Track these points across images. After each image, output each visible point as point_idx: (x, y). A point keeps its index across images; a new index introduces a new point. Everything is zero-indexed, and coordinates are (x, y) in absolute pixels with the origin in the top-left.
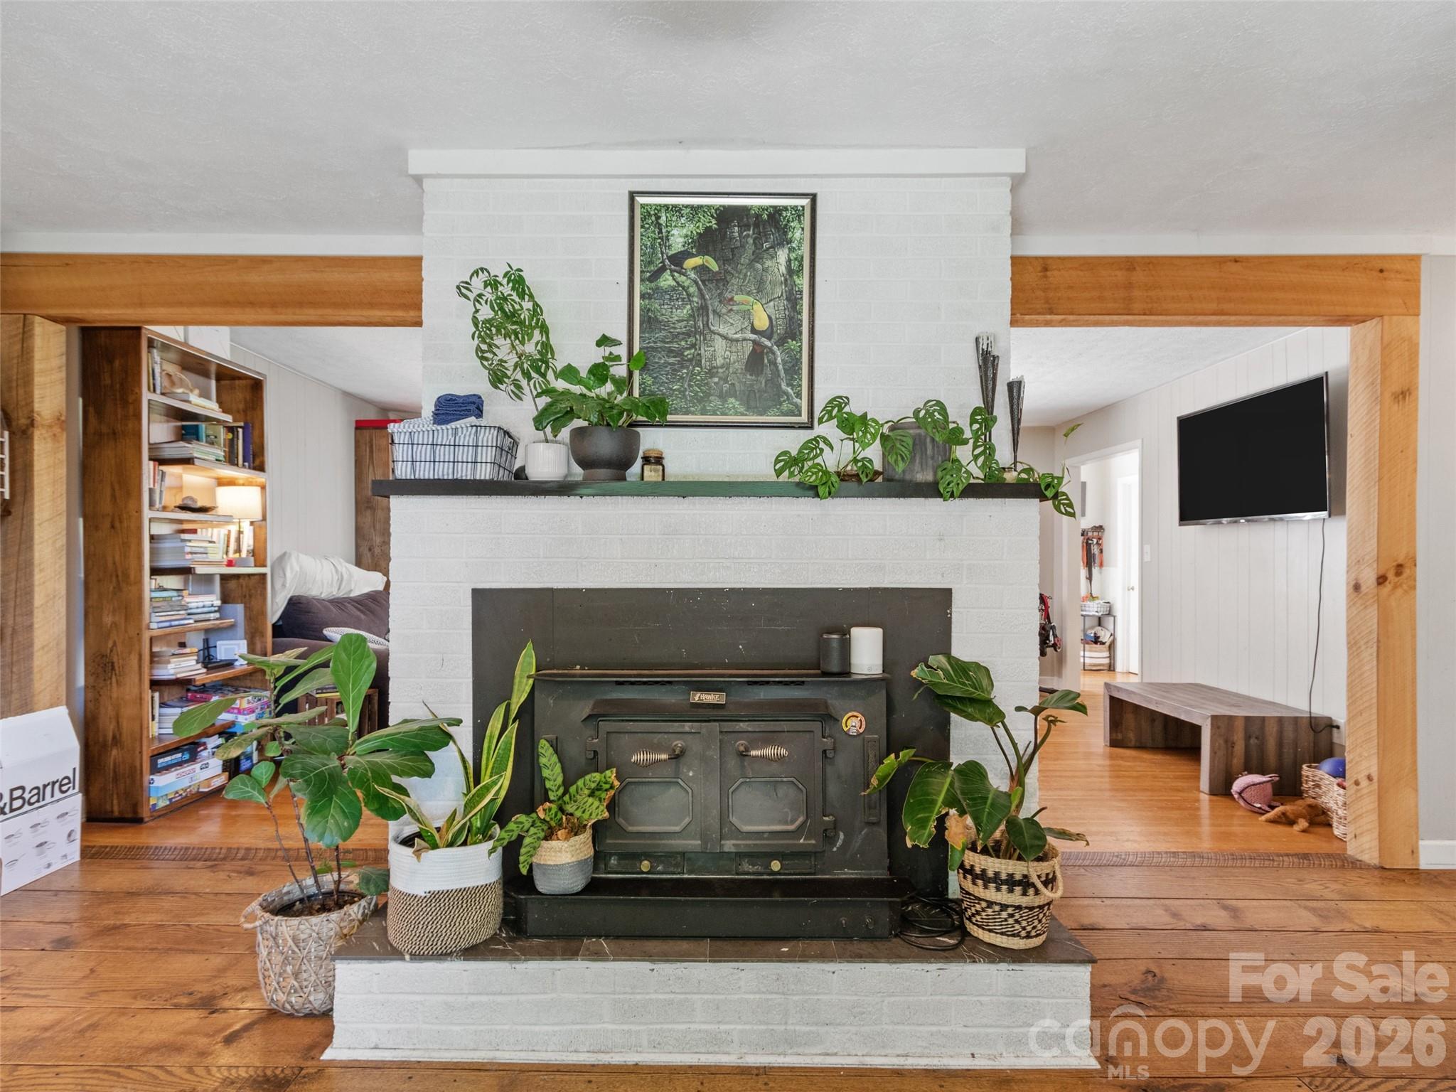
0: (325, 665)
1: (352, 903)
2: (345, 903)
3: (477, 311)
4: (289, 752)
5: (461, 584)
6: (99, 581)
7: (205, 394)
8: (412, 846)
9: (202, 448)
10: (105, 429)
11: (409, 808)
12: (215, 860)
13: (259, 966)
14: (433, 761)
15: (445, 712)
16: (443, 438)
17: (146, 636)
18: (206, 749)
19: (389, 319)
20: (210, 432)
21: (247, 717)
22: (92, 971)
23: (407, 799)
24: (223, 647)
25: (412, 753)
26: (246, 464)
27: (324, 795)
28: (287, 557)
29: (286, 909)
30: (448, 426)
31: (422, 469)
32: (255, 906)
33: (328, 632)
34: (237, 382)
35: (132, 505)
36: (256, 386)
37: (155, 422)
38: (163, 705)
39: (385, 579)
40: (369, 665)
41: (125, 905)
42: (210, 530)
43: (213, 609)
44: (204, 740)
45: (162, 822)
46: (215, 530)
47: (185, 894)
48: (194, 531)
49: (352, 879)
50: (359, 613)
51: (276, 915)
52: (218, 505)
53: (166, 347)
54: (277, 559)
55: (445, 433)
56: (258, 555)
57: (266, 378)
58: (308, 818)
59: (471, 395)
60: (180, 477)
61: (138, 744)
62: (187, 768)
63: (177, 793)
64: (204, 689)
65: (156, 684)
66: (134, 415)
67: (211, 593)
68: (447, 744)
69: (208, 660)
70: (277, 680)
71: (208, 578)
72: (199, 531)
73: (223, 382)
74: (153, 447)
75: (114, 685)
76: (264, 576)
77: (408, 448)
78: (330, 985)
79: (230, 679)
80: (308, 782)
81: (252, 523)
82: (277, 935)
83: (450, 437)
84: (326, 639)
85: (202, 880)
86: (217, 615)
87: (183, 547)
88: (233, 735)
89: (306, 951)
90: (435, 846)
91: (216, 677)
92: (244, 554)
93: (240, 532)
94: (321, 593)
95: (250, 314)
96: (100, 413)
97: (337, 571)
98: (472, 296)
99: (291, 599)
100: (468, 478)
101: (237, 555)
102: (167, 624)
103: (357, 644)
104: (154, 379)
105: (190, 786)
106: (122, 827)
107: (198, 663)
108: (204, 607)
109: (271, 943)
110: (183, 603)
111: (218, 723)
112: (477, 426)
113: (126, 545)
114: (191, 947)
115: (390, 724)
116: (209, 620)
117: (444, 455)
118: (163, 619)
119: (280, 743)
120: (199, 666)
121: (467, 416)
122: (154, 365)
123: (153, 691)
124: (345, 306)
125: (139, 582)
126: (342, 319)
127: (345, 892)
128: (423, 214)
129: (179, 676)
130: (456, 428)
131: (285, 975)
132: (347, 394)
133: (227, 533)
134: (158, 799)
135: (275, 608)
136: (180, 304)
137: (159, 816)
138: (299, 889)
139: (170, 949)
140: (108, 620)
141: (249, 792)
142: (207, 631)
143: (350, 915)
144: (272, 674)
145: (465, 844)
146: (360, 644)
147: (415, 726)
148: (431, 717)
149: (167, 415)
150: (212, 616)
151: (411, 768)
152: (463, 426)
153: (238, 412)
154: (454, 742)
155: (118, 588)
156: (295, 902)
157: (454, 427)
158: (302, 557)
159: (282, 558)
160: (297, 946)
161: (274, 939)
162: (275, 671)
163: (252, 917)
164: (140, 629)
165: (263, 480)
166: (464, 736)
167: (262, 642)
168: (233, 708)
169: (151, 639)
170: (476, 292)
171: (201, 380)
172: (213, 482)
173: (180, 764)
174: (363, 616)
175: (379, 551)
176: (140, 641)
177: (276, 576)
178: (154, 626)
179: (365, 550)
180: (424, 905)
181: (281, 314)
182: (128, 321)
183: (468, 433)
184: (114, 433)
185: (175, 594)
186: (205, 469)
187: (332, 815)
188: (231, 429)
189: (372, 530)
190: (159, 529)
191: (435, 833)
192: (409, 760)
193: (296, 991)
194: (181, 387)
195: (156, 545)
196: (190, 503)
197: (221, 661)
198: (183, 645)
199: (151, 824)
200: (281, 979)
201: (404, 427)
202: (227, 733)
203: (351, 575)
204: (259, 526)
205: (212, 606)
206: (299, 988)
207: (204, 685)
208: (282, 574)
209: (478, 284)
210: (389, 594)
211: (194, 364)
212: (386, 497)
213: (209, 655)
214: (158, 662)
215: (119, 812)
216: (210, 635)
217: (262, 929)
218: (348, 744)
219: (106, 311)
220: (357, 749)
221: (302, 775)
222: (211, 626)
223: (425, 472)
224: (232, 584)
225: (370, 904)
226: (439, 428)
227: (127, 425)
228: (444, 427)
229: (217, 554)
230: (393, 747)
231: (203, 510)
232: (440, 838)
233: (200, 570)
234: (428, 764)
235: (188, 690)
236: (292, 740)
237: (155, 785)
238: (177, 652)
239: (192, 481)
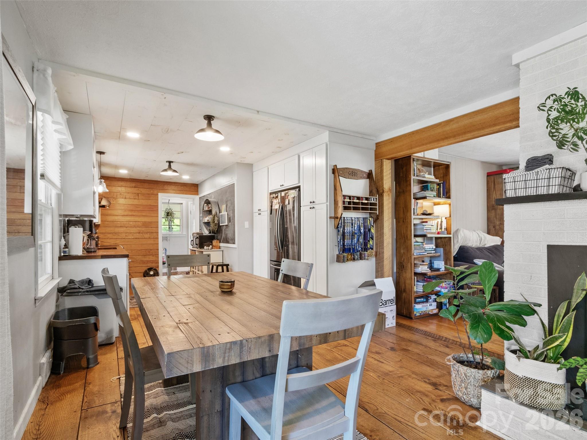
0: (476, 273)
1: (488, 370)
2: (485, 369)
3: (549, 115)
4: (462, 304)
5: (541, 243)
6: (400, 239)
7: (430, 174)
8: (516, 354)
9: (429, 193)
10: (401, 191)
11: (514, 337)
12: (435, 338)
13: (452, 379)
14: (526, 320)
15: (532, 299)
16: (530, 177)
17: (413, 257)
18: (431, 299)
19: (503, 129)
20: (432, 187)
21: (445, 290)
22: (401, 360)
23: (513, 333)
24: (436, 263)
25: (515, 315)
26: (444, 196)
27: (476, 322)
28: (459, 230)
29: (462, 362)
30: (533, 171)
31: (520, 192)
32: (450, 357)
33: (476, 261)
34: (440, 167)
35: (408, 215)
36: (447, 167)
37: (415, 186)
38: (418, 281)
39: (501, 240)
40: (495, 275)
41: (408, 343)
42: (432, 221)
43: (433, 249)
44: (430, 295)
45: (418, 320)
46: (433, 221)
47: (426, 346)
48: (427, 222)
49: (488, 361)
50: (489, 254)
51: (458, 363)
52: (434, 212)
53: (418, 160)
54: (455, 231)
55: (532, 174)
56: (448, 230)
57: (451, 163)
58: (470, 330)
59: (546, 155)
60: (422, 203)
61: (411, 292)
62: (425, 304)
63: (422, 312)
64: (430, 277)
65: (416, 274)
66: (409, 185)
67: (432, 244)
68: (534, 315)
69: (431, 267)
70: (457, 276)
71: (431, 238)
72: (428, 222)
73: (436, 168)
74: (414, 194)
75: (404, 272)
76: (450, 238)
77: (512, 183)
78: (479, 398)
79: (439, 275)
80: (470, 316)
81: (446, 218)
82: (458, 370)
83: (534, 176)
84: (475, 264)
85: (431, 344)
86: (434, 252)
87: (423, 228)
88: (440, 295)
89: (470, 381)
90: (527, 357)
91: (434, 274)
92: (443, 230)
93: (442, 222)
94: (473, 245)
95: (446, 142)
96: (400, 185)
97: (479, 236)
98: (546, 109)
99: (460, 247)
100: (545, 193)
101: (441, 230)
102: (419, 254)
103: (490, 266)
104: (414, 171)
105: (426, 311)
106: (406, 319)
107: (428, 268)
108: (430, 248)
109: (456, 373)
110: (424, 247)
111: (435, 290)
112: (549, 169)
113: (407, 227)
114: (429, 365)
115: (505, 300)
116: (432, 253)
117: (531, 184)
118: (418, 252)
119: (459, 300)
120: (428, 269)
121: (544, 165)
122: (415, 166)
123: (415, 276)
124: (483, 128)
125: (411, 239)
126: (481, 134)
127: (485, 365)
128: (520, 79)
129: (422, 272)
130: (538, 172)
131: (462, 387)
132: (483, 162)
133: (437, 222)
134: (417, 312)
135: (454, 250)
136: (423, 145)
137: (417, 318)
138: (466, 357)
139: (422, 363)
140: (402, 251)
141: (448, 316)
142: (431, 257)
143: (487, 374)
144: (455, 274)
145: (543, 361)
146: (491, 266)
147: (517, 303)
148: (525, 301)
149: (418, 183)
150: (433, 252)
151: (515, 321)
152: (542, 170)
153: (441, 178)
154: (538, 314)
155: (405, 241)
156: (465, 361)
157: (536, 171)
158: (465, 231)
159: (457, 231)
160: (466, 378)
161: (457, 371)
162: (457, 273)
163: (449, 360)
164: (411, 255)
165: (450, 202)
166: (543, 312)
167: (450, 263)
168: (440, 286)
169: (414, 258)
170: (548, 107)
171: (428, 168)
172: (433, 204)
173: (423, 302)
174: (491, 255)
175: (499, 227)
176: (411, 259)
177: (455, 238)
178: (415, 254)
179: (491, 227)
180: (522, 381)
181: (457, 139)
182: (408, 154)
183: (544, 173)
184: (404, 191)
185: (421, 244)
186: (430, 200)
187: (480, 331)
188: (439, 184)
189: (495, 219)
190: (417, 222)
191: (528, 352)
192: (514, 317)
193: (465, 394)
194: (422, 172)
195: (415, 227)
196: (425, 212)
197: (436, 268)
198: (423, 261)
199: (415, 320)
200: (460, 388)
201: (511, 175)
202: (438, 294)
203: (485, 238)
204: (448, 219)
205: (433, 248)
206: (467, 394)
207: (430, 276)
208: (457, 237)
209: (550, 103)
210: (504, 246)
211: (426, 163)
212: (502, 205)
213: (432, 266)
214: (416, 267)
215: (406, 314)
216: (432, 258)
217: (453, 366)
218: (486, 305)
219: (401, 153)
220: (490, 308)
221: (468, 313)
222: (432, 256)
223: (521, 193)
224: (439, 241)
225: (496, 373)
226: (528, 173)
227: (407, 188)
228: (531, 172)
229: (434, 230)
230: (506, 310)
231: (430, 214)
232: (530, 355)
233: (429, 236)
234: (523, 321)
235: (425, 277)
236: (463, 300)
237: (416, 307)
238: (422, 264)
239: (425, 205)
